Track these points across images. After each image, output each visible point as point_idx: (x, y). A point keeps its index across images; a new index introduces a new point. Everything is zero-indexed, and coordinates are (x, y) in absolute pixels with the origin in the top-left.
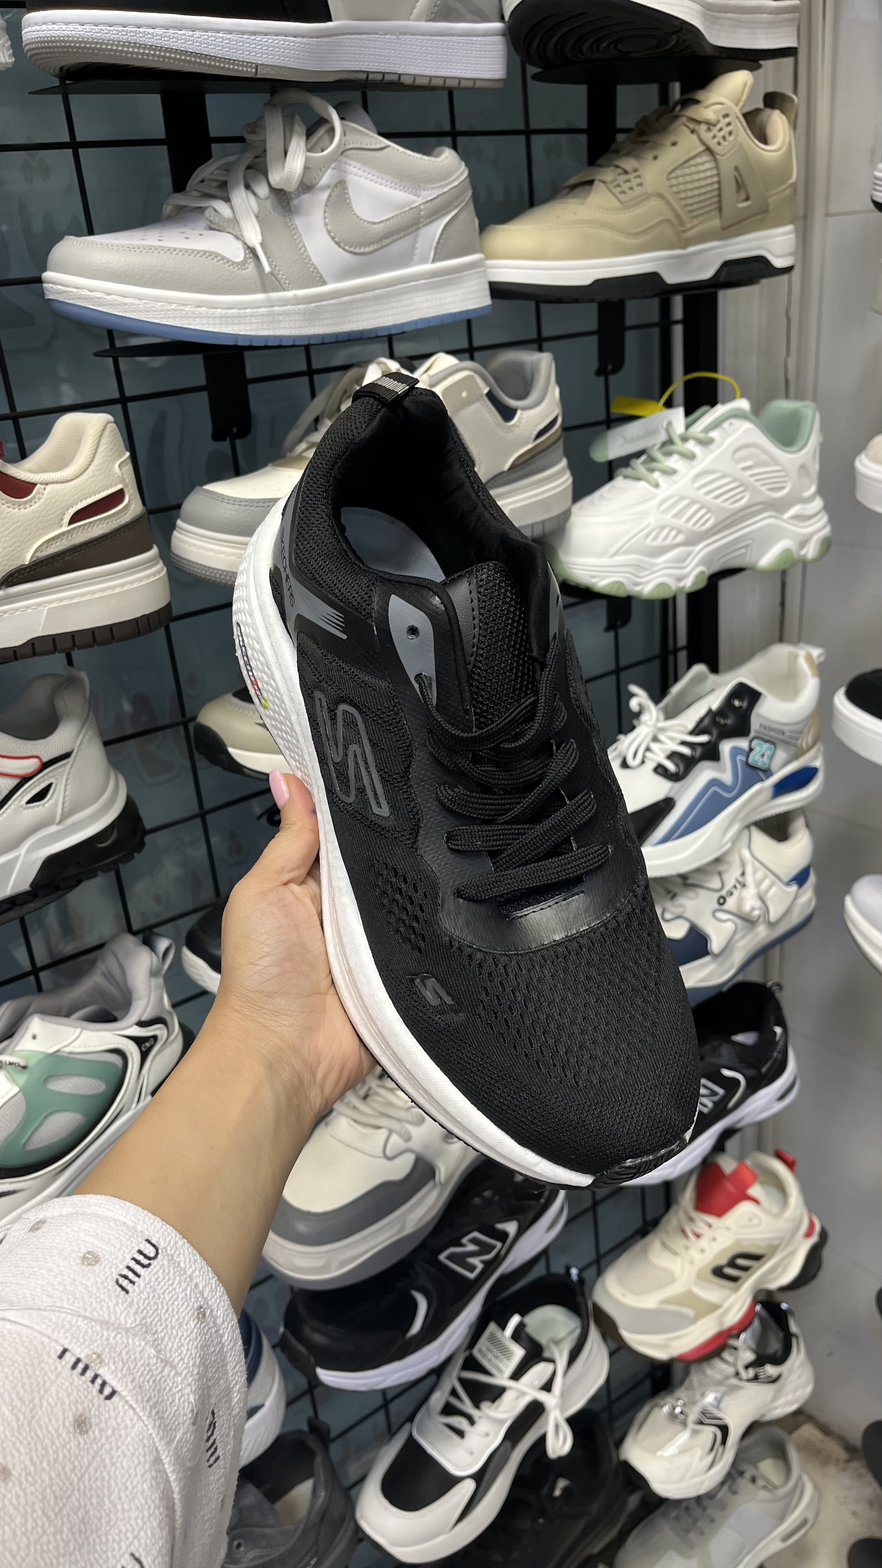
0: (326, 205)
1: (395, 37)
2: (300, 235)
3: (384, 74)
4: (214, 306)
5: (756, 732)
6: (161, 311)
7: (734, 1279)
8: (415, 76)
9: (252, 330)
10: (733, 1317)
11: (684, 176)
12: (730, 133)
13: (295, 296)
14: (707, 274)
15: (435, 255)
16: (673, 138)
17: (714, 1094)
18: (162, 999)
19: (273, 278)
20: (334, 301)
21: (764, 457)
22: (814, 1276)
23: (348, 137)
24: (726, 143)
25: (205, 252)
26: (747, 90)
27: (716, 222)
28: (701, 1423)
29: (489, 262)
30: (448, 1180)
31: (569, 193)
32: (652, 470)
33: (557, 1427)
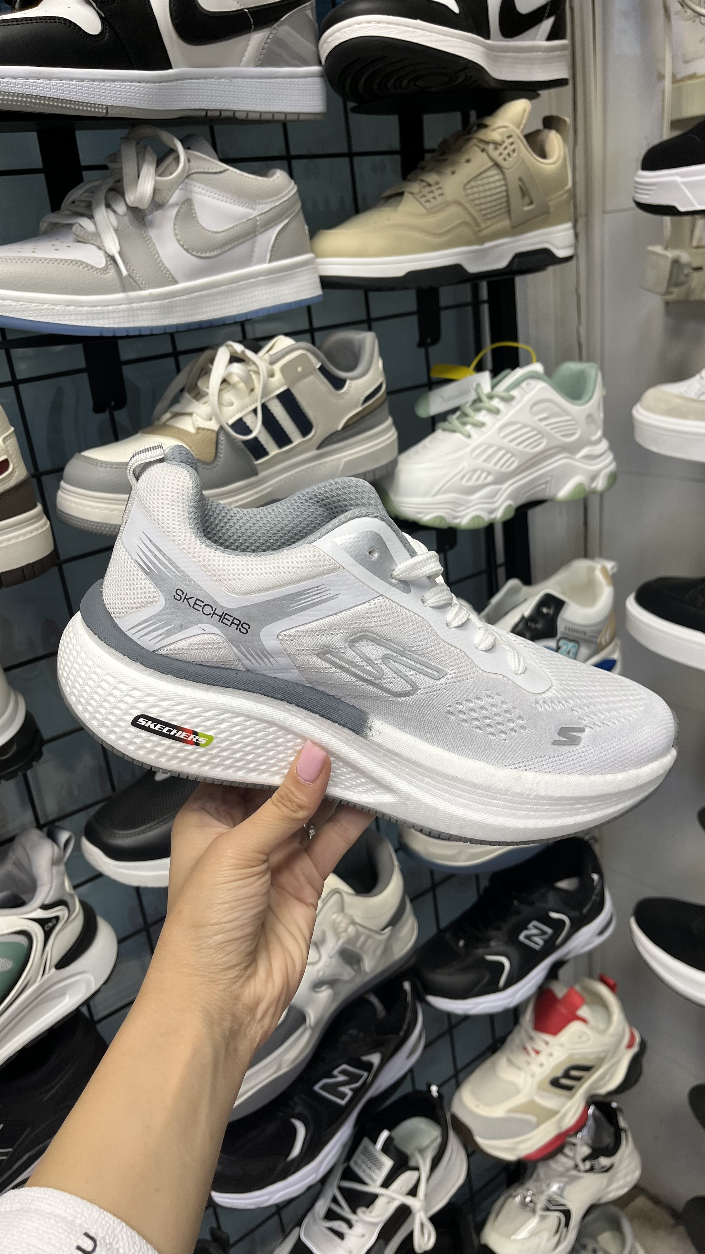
0: (176, 219)
1: (228, 81)
2: (154, 244)
3: (220, 111)
4: (81, 304)
5: (562, 633)
6: (36, 310)
7: (569, 1088)
8: (247, 112)
9: (115, 323)
10: (570, 1121)
11: (478, 186)
12: (514, 151)
13: (151, 294)
14: (502, 264)
15: (271, 256)
16: (466, 157)
17: (543, 933)
18: (63, 884)
19: (132, 280)
20: (185, 297)
21: (557, 409)
22: (637, 1080)
23: (192, 163)
24: (511, 159)
25: (72, 261)
26: (526, 115)
27: (506, 223)
28: (547, 1209)
29: (320, 260)
30: (317, 1023)
31: (385, 203)
32: (464, 424)
33: (422, 1225)
